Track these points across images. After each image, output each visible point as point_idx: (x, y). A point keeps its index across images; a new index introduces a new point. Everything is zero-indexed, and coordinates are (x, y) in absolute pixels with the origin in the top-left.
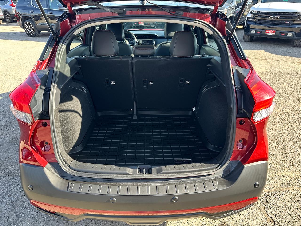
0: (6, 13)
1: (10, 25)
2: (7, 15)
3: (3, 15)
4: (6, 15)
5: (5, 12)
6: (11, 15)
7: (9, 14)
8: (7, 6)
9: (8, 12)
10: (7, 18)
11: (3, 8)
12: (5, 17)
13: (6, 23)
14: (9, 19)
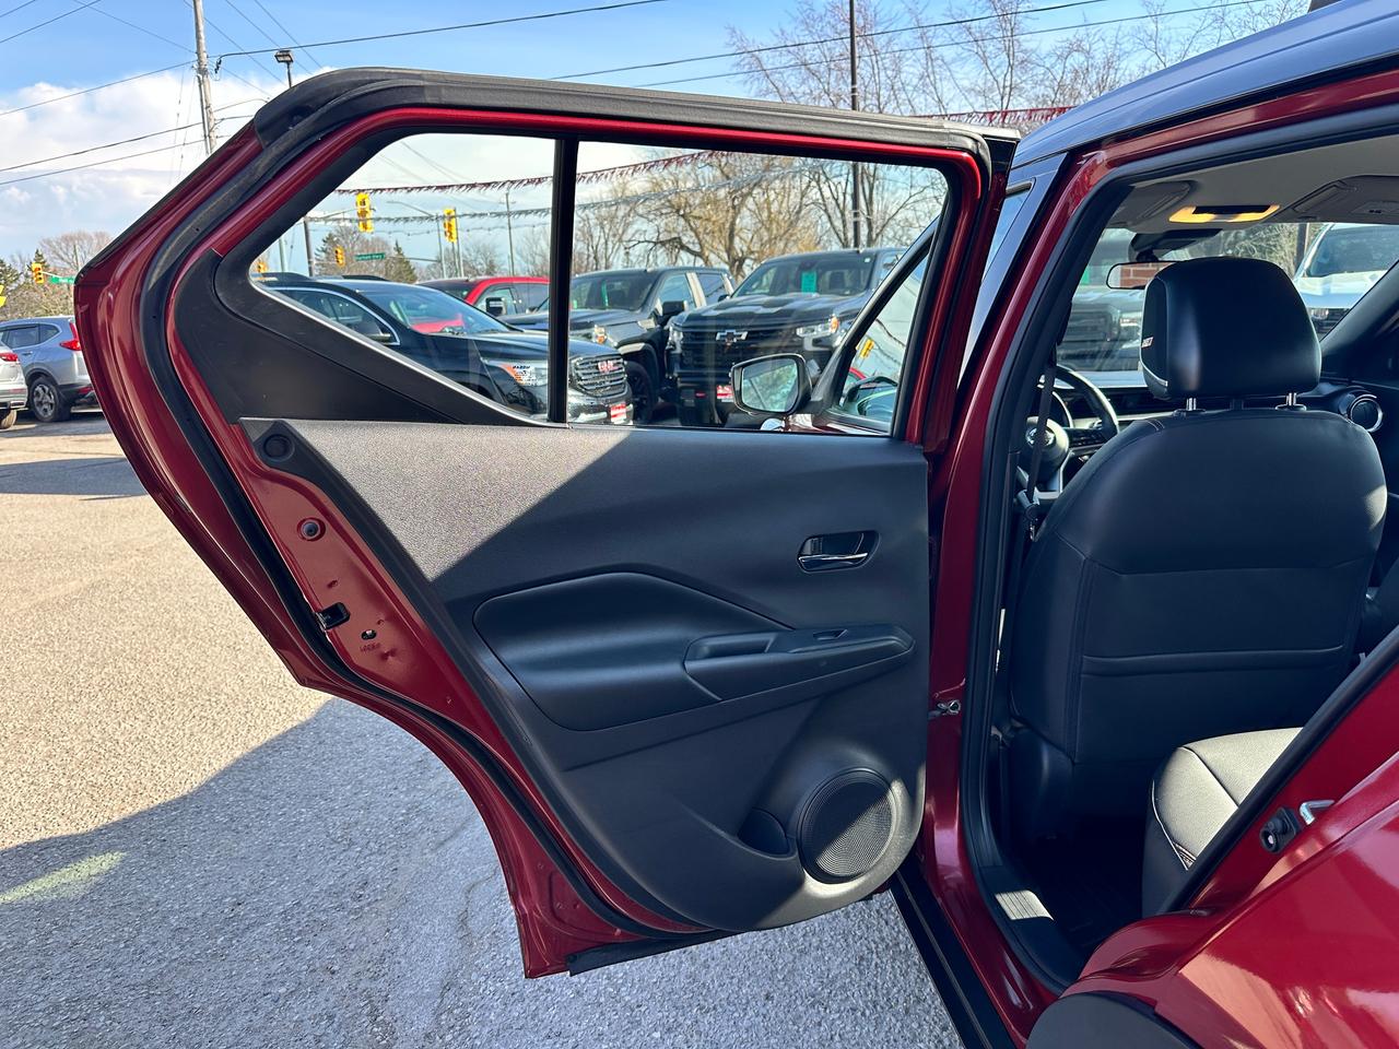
0: (41, 379)
1: (57, 431)
2: (44, 389)
3: (24, 386)
4: (39, 389)
5: (34, 377)
6: (65, 390)
7: (54, 382)
8: (47, 351)
9: (47, 375)
10: (40, 403)
11: (28, 361)
12: (33, 397)
13: (34, 426)
14: (51, 405)
